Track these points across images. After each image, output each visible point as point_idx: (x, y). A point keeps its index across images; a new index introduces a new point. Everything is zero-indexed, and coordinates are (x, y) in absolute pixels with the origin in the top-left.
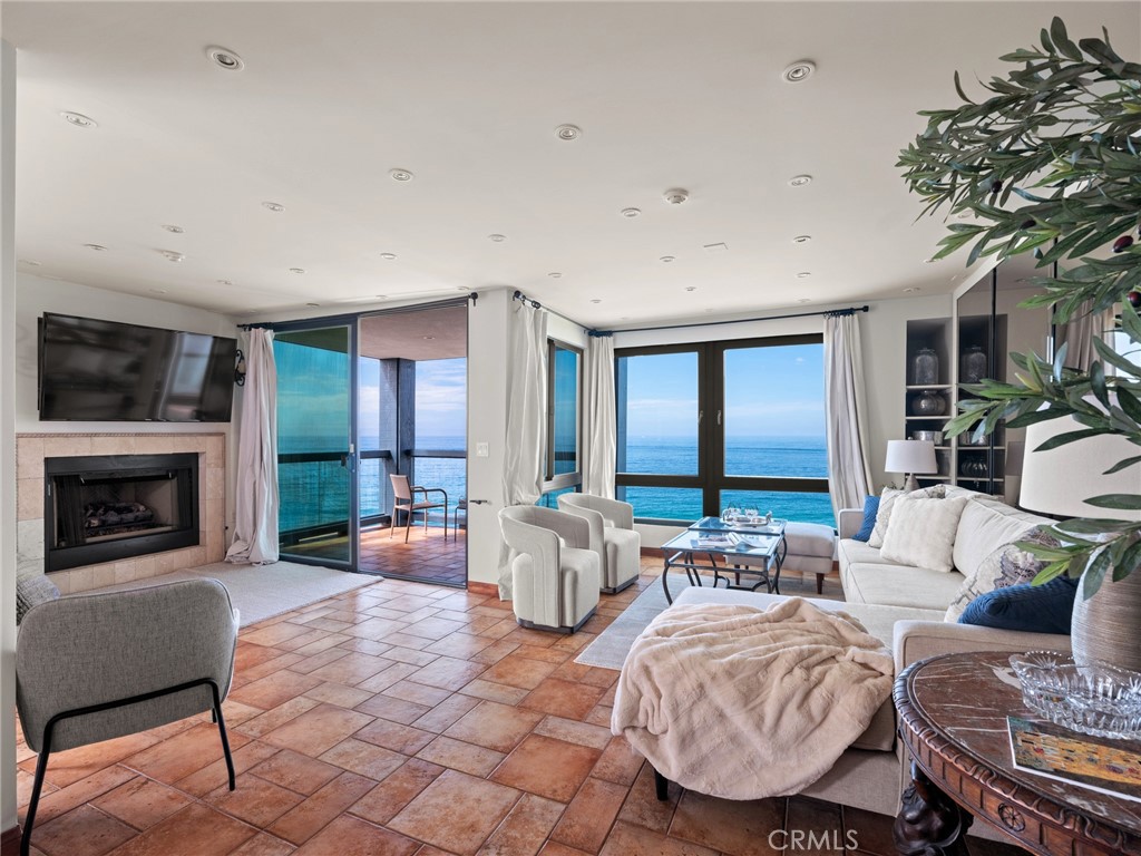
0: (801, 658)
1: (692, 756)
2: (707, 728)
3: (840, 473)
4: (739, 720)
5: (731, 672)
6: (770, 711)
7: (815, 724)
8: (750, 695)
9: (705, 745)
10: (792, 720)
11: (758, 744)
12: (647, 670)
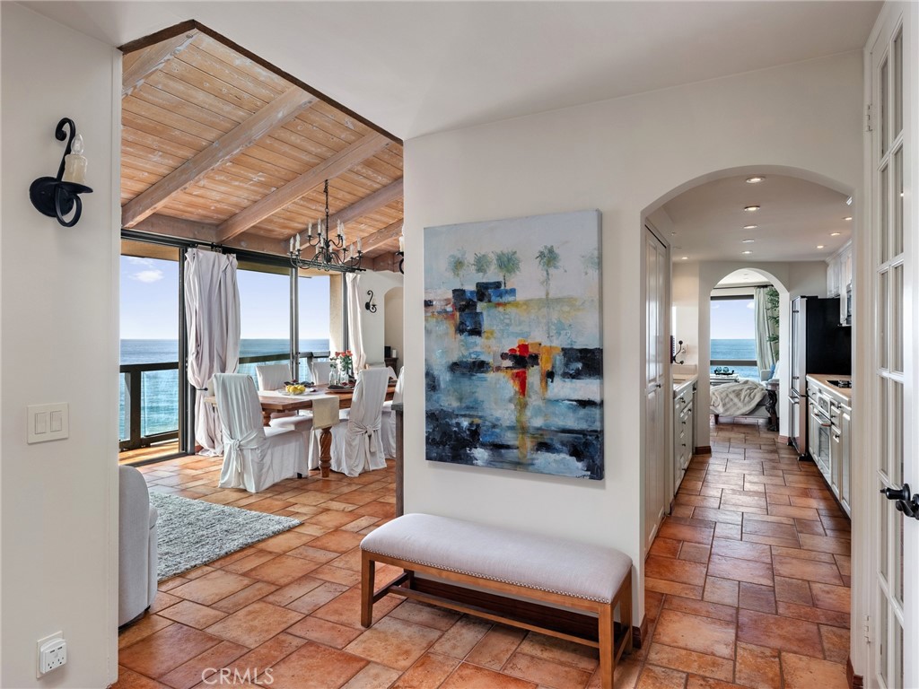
0: (749, 388)
1: (726, 408)
2: (729, 403)
3: (762, 358)
12: (714, 394)
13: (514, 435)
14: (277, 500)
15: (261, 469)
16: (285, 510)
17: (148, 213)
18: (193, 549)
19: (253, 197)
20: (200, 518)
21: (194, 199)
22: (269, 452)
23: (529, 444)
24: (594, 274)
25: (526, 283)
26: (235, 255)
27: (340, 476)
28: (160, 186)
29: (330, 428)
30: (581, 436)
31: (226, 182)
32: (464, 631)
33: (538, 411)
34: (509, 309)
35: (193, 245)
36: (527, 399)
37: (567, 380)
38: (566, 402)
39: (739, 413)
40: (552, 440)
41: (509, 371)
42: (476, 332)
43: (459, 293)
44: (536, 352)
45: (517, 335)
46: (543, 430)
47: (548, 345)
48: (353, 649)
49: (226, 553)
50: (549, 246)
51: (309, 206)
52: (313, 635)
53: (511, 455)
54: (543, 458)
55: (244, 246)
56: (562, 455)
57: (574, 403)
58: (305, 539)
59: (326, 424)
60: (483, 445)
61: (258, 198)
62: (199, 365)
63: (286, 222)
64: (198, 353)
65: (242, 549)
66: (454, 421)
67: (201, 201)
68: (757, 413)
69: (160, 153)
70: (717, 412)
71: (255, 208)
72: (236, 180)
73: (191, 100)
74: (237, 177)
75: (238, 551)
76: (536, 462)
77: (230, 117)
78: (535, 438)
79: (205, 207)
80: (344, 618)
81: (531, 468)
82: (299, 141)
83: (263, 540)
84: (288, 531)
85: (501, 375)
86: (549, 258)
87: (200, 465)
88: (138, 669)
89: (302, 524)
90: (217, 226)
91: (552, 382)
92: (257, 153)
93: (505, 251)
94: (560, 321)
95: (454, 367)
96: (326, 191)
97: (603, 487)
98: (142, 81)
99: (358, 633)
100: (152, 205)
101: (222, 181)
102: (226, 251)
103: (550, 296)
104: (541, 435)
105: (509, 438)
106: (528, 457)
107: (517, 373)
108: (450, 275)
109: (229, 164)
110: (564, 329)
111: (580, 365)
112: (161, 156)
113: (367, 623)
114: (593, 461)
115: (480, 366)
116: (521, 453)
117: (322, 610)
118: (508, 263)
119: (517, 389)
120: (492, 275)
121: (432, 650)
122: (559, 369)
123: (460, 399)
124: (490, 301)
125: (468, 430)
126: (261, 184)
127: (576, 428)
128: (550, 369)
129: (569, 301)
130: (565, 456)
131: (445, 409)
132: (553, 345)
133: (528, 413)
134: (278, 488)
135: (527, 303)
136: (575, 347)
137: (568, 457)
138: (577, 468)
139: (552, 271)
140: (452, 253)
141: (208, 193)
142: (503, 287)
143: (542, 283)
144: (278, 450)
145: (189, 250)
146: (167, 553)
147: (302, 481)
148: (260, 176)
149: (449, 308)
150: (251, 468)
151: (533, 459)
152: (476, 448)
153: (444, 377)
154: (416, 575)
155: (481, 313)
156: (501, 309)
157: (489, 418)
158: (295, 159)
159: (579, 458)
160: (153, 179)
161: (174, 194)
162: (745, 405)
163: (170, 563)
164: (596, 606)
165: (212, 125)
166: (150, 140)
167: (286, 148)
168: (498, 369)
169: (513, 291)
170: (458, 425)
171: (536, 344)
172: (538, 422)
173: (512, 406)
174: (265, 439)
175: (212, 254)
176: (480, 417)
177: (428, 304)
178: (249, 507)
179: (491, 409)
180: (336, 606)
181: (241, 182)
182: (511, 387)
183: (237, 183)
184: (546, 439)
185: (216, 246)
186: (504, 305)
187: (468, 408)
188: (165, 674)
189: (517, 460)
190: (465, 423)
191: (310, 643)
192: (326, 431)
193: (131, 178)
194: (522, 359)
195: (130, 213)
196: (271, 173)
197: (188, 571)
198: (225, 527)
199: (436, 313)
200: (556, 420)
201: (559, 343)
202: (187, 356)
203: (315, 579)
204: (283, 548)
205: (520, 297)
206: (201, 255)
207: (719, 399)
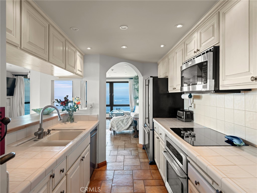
0: (126, 119)
1: (118, 128)
2: (119, 125)
3: (131, 103)
4: (122, 124)
5: (121, 120)
6: (124, 123)
7: (128, 123)
8: (122, 122)
9: (119, 127)
10: (126, 123)
11: (123, 126)
12: (113, 122)
39: (123, 129)
68: (130, 129)
70: (114, 130)
162: (125, 126)
207: (115, 124)
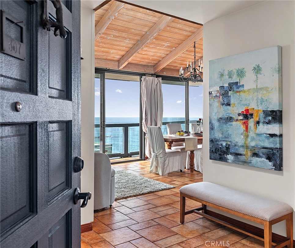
13: (243, 149)
14: (169, 179)
15: (164, 166)
16: (170, 183)
17: (126, 63)
18: (132, 191)
19: (166, 53)
20: (138, 181)
21: (144, 56)
22: (168, 159)
23: (249, 153)
24: (276, 76)
25: (248, 82)
26: (161, 78)
27: (198, 173)
28: (130, 52)
29: (194, 151)
30: (271, 150)
31: (154, 48)
32: (220, 231)
33: (253, 139)
34: (242, 93)
35: (144, 75)
36: (249, 133)
37: (265, 125)
38: (265, 135)
40: (259, 152)
41: (241, 121)
42: (228, 104)
43: (222, 87)
44: (252, 112)
45: (244, 105)
46: (255, 147)
47: (257, 109)
48: (175, 229)
49: (143, 193)
50: (257, 65)
51: (190, 54)
52: (161, 223)
53: (242, 158)
54: (255, 160)
55: (165, 74)
56: (263, 159)
57: (268, 135)
58: (173, 193)
59: (192, 149)
60: (231, 154)
61: (168, 53)
62: (147, 124)
63: (182, 62)
64: (146, 119)
65: (149, 193)
66: (220, 143)
67: (146, 56)
69: (128, 39)
71: (168, 57)
72: (158, 46)
73: (136, 17)
74: (158, 45)
75: (147, 194)
76: (252, 161)
77: (151, 21)
78: (252, 151)
79: (148, 59)
80: (175, 220)
81: (250, 164)
82: (181, 27)
83: (158, 191)
84: (168, 189)
85: (238, 123)
86: (257, 70)
87: (146, 164)
88: (103, 222)
89: (174, 188)
90: (154, 66)
91: (259, 126)
92: (165, 34)
93: (240, 68)
94: (262, 98)
95: (220, 120)
96: (195, 47)
97: (282, 175)
98: (117, 13)
99: (178, 225)
100: (127, 60)
101: (153, 47)
102: (158, 76)
103: (258, 87)
104: (254, 149)
105: (241, 151)
106: (249, 159)
107: (245, 122)
108: (218, 80)
109: (154, 40)
110: (264, 102)
111: (270, 118)
112: (129, 40)
113: (182, 222)
114: (276, 162)
115: (230, 119)
116: (246, 157)
117: (168, 216)
118: (241, 73)
119: (244, 129)
120: (235, 79)
121: (203, 235)
122: (262, 120)
123: (222, 134)
124: (234, 91)
125: (225, 147)
126: (169, 47)
127: (269, 147)
128: (258, 120)
129: (266, 89)
130: (264, 159)
131: (216, 138)
132: (259, 109)
133: (249, 140)
134: (171, 174)
135: (249, 90)
136: (268, 110)
137: (265, 160)
138: (269, 165)
139: (259, 76)
140: (219, 71)
141: (149, 53)
142: (239, 84)
143: (255, 81)
144: (171, 159)
145: (143, 77)
146: (123, 191)
147: (181, 173)
148: (168, 44)
149: (218, 95)
150: (160, 165)
151: (251, 160)
152: (228, 155)
153: (216, 124)
154: (207, 209)
155: (230, 96)
156: (238, 94)
157: (234, 142)
158: (181, 34)
159: (270, 161)
160: (127, 49)
161: (134, 55)
163: (123, 194)
164: (263, 221)
165: (145, 26)
166: (124, 35)
167: (176, 30)
168: (237, 120)
169: (243, 86)
170: (222, 145)
171: (252, 109)
172: (253, 144)
173: (242, 137)
174: (166, 153)
175: (151, 78)
176: (230, 142)
177: (210, 93)
178: (157, 180)
179: (234, 138)
180: (174, 215)
181: (160, 47)
182: (243, 128)
183: (159, 48)
184: (256, 151)
185: (153, 75)
186: (239, 92)
187: (225, 137)
188: (110, 224)
189: (244, 161)
190: (224, 144)
191: (159, 224)
192: (192, 152)
193: (120, 50)
194: (247, 115)
195: (120, 64)
196: (172, 41)
197: (128, 197)
198: (145, 185)
199: (213, 97)
200: (260, 143)
201: (261, 108)
202: (142, 120)
203: (170, 206)
204: (163, 195)
205: (246, 88)
206: (147, 79)
